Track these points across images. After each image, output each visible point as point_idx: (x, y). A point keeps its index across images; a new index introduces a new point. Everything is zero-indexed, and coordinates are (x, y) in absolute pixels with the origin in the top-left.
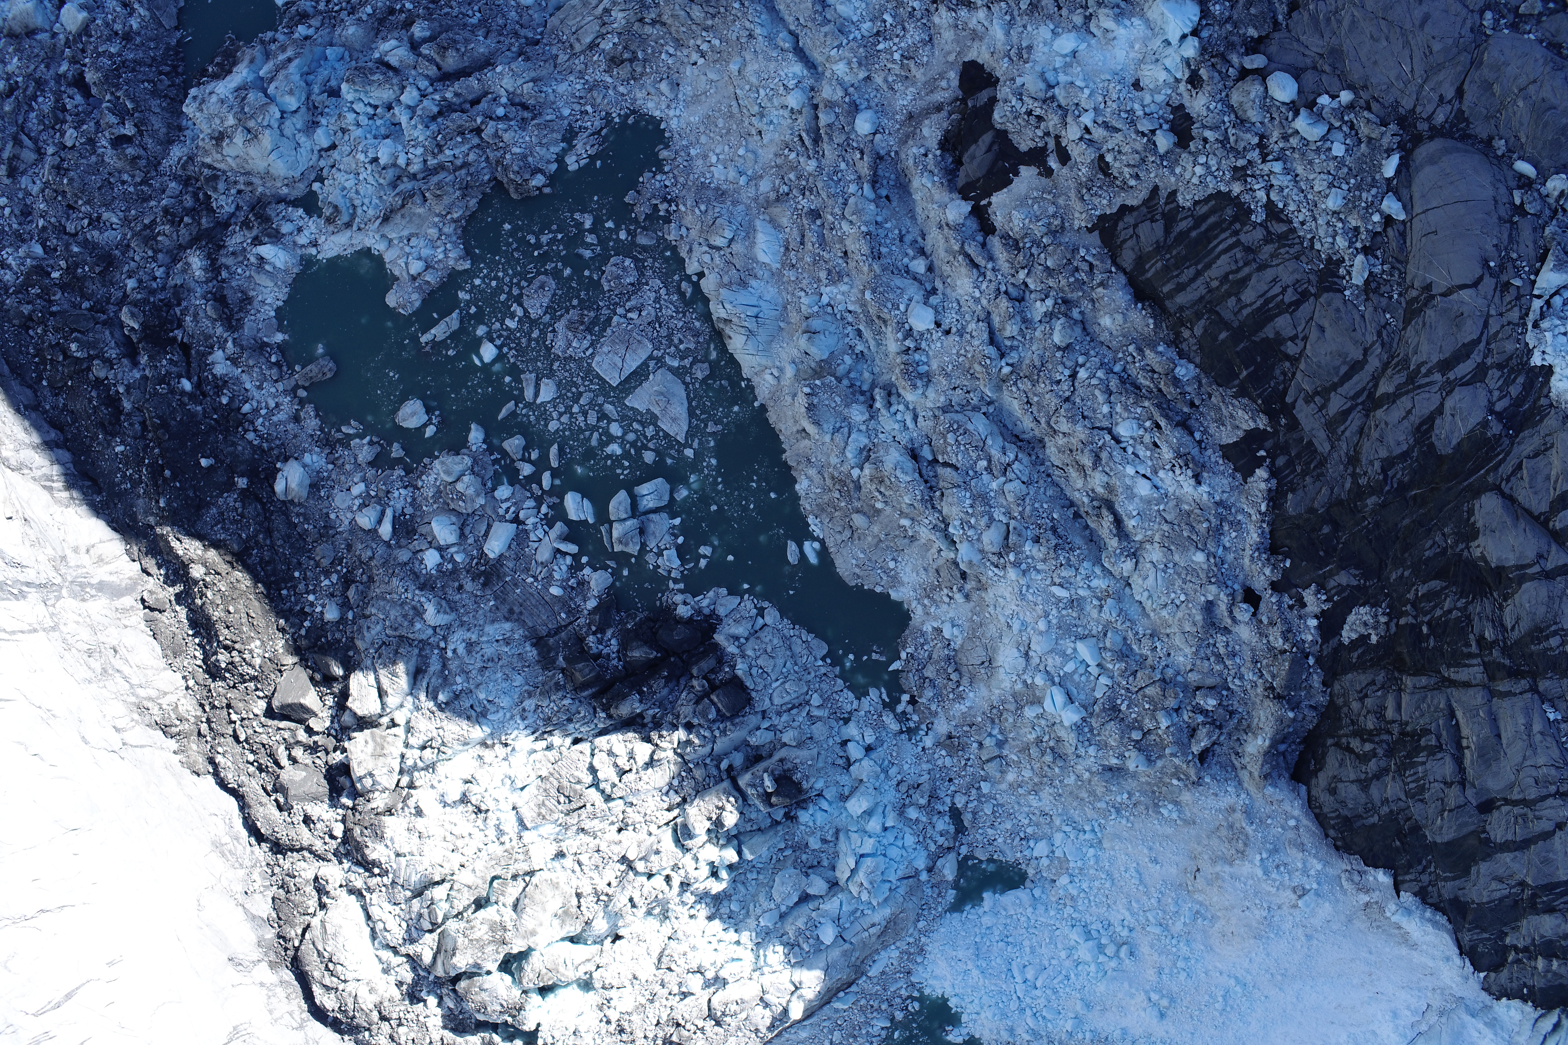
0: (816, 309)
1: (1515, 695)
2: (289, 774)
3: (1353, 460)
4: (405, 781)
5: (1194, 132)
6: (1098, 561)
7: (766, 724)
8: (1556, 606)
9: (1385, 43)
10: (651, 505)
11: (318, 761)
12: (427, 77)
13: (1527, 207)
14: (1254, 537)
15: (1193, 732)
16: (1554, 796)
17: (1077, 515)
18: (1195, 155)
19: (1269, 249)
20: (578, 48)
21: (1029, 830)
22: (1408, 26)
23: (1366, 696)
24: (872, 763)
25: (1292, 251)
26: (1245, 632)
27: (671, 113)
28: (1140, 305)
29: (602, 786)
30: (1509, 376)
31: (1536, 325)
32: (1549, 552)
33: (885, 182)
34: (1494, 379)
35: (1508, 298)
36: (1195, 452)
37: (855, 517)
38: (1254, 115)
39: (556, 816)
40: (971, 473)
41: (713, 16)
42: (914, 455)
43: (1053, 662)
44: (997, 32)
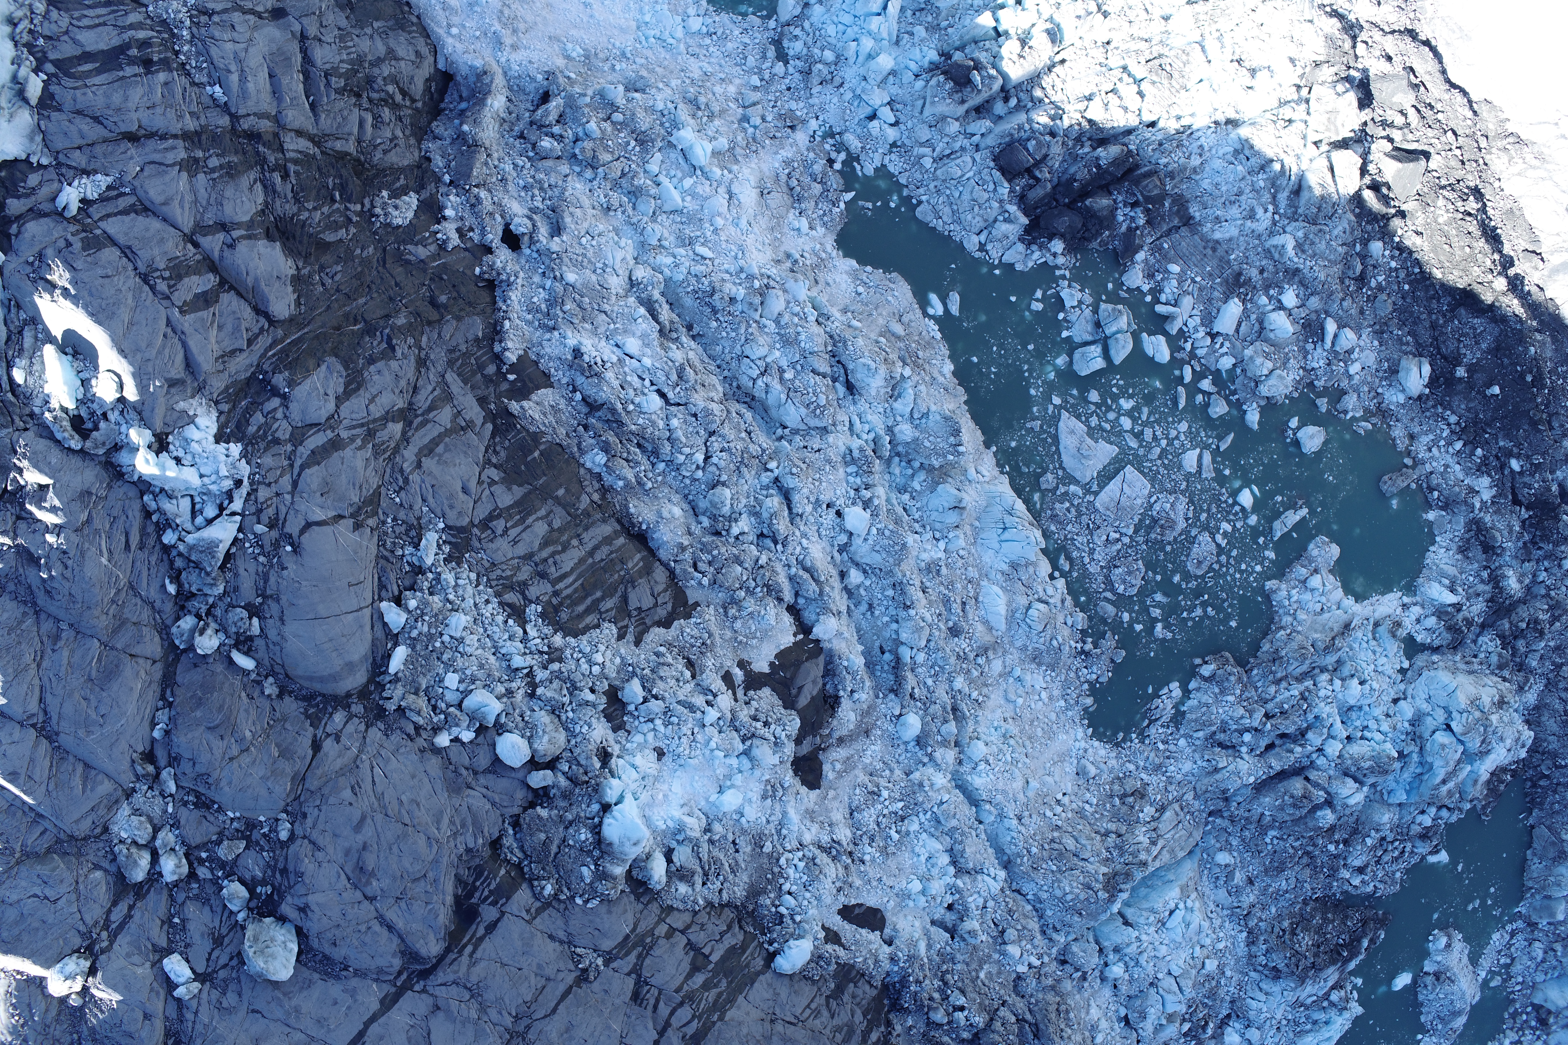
0: (951, 535)
1: (255, 114)
2: (1407, 99)
3: (422, 363)
4: (1304, 92)
5: (604, 699)
6: (668, 281)
7: (976, 139)
8: (214, 196)
9: (403, 798)
10: (1093, 347)
11: (1381, 112)
12: (1318, 769)
13: (245, 614)
14: (514, 296)
15: (560, 119)
16: (214, 12)
17: (690, 328)
18: (603, 676)
19: (523, 575)
20: (1176, 806)
21: (708, 41)
22: (379, 817)
23: (391, 140)
24: (871, 102)
25: (499, 572)
26: (517, 209)
27: (1083, 744)
28: (644, 527)
29: (1131, 80)
30: (265, 433)
31: (238, 483)
32: (222, 250)
33: (886, 667)
34: (283, 430)
35: (271, 511)
36: (580, 380)
37: (903, 333)
38: (543, 718)
39: (1172, 53)
40: (799, 367)
41: (1053, 841)
42: (850, 388)
43: (704, 189)
44: (794, 816)
